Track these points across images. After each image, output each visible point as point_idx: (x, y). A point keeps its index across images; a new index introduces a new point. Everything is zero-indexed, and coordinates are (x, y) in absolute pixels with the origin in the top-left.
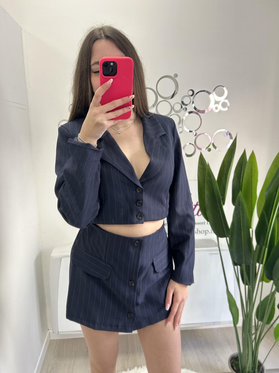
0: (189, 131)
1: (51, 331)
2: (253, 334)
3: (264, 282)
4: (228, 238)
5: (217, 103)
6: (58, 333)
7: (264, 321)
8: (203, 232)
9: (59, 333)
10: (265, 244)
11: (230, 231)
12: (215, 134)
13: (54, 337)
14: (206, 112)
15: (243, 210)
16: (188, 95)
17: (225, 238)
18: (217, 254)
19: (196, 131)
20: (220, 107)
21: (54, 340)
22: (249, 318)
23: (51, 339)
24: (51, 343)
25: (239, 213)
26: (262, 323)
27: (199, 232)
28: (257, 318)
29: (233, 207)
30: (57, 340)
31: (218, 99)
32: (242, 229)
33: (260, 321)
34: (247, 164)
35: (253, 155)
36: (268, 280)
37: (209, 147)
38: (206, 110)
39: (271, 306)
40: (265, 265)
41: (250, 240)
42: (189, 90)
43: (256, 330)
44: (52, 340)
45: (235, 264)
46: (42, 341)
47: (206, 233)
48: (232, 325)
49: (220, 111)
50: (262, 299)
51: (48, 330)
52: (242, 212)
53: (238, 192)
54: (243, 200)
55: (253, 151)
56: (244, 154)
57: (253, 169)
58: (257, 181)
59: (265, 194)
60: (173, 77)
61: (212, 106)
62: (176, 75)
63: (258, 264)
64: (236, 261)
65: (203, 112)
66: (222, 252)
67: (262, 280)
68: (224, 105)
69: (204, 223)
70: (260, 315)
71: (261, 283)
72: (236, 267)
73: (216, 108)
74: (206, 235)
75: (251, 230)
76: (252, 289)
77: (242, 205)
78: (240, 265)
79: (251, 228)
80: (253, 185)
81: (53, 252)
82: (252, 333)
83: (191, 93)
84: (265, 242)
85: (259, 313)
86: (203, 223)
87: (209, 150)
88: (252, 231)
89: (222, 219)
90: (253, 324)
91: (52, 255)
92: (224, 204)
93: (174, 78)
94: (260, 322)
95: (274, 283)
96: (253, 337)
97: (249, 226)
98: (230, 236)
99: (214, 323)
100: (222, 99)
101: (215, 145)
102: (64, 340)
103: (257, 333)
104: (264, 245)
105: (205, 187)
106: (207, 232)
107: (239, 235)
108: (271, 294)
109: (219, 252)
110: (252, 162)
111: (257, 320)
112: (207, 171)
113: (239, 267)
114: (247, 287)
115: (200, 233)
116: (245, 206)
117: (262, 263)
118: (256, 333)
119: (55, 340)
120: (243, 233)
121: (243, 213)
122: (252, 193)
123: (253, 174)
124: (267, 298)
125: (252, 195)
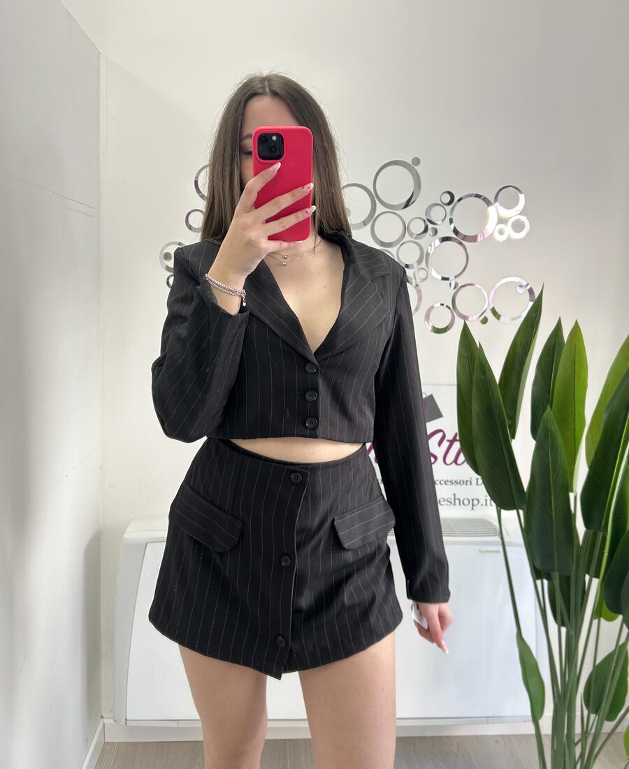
0: (440, 278)
1: (107, 721)
2: (576, 744)
3: (602, 620)
4: (521, 512)
5: (502, 221)
6: (126, 724)
7: (602, 712)
8: (466, 502)
9: (128, 722)
10: (602, 528)
11: (527, 495)
12: (498, 285)
13: (116, 736)
14: (479, 239)
15: (554, 447)
16: (440, 203)
17: (514, 512)
18: (499, 552)
19: (456, 277)
20: (508, 229)
21: (112, 743)
22: (567, 701)
23: (106, 741)
24: (106, 750)
25: (547, 455)
26: (597, 717)
27: (457, 502)
28: (587, 706)
29: (532, 444)
31: (505, 213)
32: (552, 491)
33: (593, 713)
34: (564, 351)
35: (576, 330)
36: (611, 615)
37: (484, 315)
38: (479, 237)
39: (618, 674)
40: (603, 580)
41: (569, 518)
42: (444, 193)
43: (585, 732)
44: (108, 743)
45: (537, 574)
47: (473, 505)
49: (509, 240)
50: (598, 662)
51: (102, 717)
52: (551, 454)
53: (545, 409)
54: (555, 428)
55: (577, 322)
56: (558, 329)
57: (577, 359)
58: (585, 386)
59: (604, 416)
60: (411, 163)
61: (491, 226)
62: (417, 161)
63: (587, 577)
64: (538, 566)
65: (473, 239)
66: (507, 548)
67: (597, 614)
68: (518, 226)
69: (469, 483)
70: (593, 701)
71: (595, 622)
72: (539, 582)
73: (501, 232)
74: (473, 509)
75: (572, 495)
76: (575, 633)
77: (553, 437)
78: (549, 578)
79: (572, 491)
80: (576, 395)
81: (128, 530)
82: (573, 741)
83: (447, 198)
84: (604, 523)
85: (592, 695)
86: (467, 481)
87: (485, 321)
88: (575, 498)
89: (508, 467)
91: (126, 536)
92: (513, 437)
93: (412, 166)
94: (593, 716)
95: (624, 621)
96: (578, 750)
97: (568, 487)
98: (525, 507)
99: (488, 720)
100: (513, 214)
101: (497, 311)
102: (135, 745)
103: (586, 739)
104: (599, 529)
105: (473, 395)
106: (476, 502)
107: (546, 504)
108: (618, 649)
109: (501, 549)
110: (575, 346)
111: (586, 711)
112: (477, 361)
113: (545, 582)
114: (564, 630)
115: (460, 504)
116: (560, 440)
117: (597, 576)
118: (584, 740)
119: (115, 743)
120: (555, 500)
121: (554, 455)
122: (575, 415)
123: (576, 371)
124: (608, 658)
125: (574, 418)
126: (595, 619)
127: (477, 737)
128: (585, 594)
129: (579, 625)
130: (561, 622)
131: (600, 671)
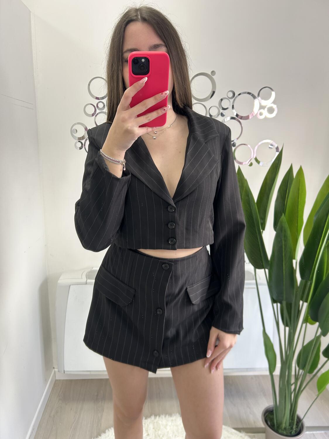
1: (56, 370)
2: (292, 385)
3: (308, 324)
4: (267, 270)
5: (262, 107)
6: (64, 373)
7: (306, 369)
11: (270, 263)
12: (259, 144)
13: (59, 377)
15: (285, 236)
16: (227, 97)
17: (263, 270)
18: (254, 288)
20: (265, 113)
21: (59, 380)
22: (288, 364)
23: (57, 378)
24: (56, 383)
25: (281, 240)
26: (303, 371)
28: (298, 366)
29: (274, 233)
30: (63, 380)
31: (264, 103)
32: (284, 259)
33: (301, 369)
34: (294, 182)
35: (301, 171)
36: (313, 322)
37: (251, 161)
39: (315, 352)
40: (310, 303)
41: (292, 272)
42: (229, 91)
43: (297, 379)
44: (57, 380)
45: (274, 301)
46: (46, 380)
48: (267, 373)
49: (266, 118)
50: (305, 344)
51: (54, 368)
53: (281, 215)
54: (286, 226)
56: (290, 170)
57: (300, 187)
58: (304, 202)
59: (314, 218)
60: (210, 74)
61: (256, 109)
62: (213, 72)
63: (301, 302)
64: (275, 298)
65: (246, 118)
66: (259, 287)
67: (305, 321)
68: (271, 110)
70: (302, 363)
71: (304, 325)
72: (275, 305)
73: (261, 114)
75: (294, 261)
76: (294, 331)
77: (285, 231)
78: (281, 303)
79: (295, 259)
80: (299, 207)
81: (60, 279)
82: (290, 383)
83: (231, 95)
84: (311, 276)
85: (301, 361)
87: (251, 165)
88: (296, 263)
89: (260, 247)
90: (293, 373)
91: (59, 282)
92: (264, 229)
93: (210, 76)
94: (301, 371)
95: (319, 326)
96: (293, 387)
97: (293, 257)
98: (269, 267)
99: (247, 370)
100: (269, 103)
101: (258, 159)
102: (71, 381)
104: (309, 280)
107: (280, 267)
108: (315, 339)
109: (255, 286)
110: (300, 180)
111: (297, 369)
112: (244, 189)
113: (279, 305)
114: (287, 329)
116: (289, 233)
117: (306, 301)
118: (296, 383)
119: (61, 380)
120: (285, 264)
121: (285, 241)
122: (298, 218)
123: (300, 194)
124: (311, 343)
125: (298, 220)
126: (304, 323)
127: (242, 377)
128: (299, 312)
129: (295, 326)
130: (286, 324)
131: (306, 349)
